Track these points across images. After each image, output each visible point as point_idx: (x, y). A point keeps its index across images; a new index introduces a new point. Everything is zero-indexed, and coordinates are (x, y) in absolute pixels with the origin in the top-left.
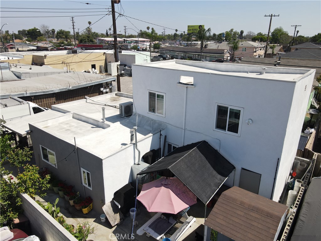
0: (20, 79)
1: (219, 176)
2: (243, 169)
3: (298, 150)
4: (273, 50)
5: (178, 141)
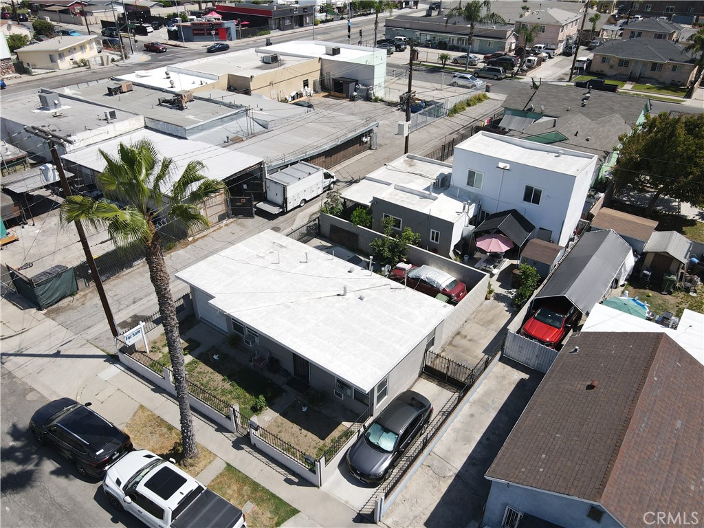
0: (267, 130)
1: (526, 233)
2: (540, 228)
3: (582, 215)
4: (595, 24)
5: (491, 209)
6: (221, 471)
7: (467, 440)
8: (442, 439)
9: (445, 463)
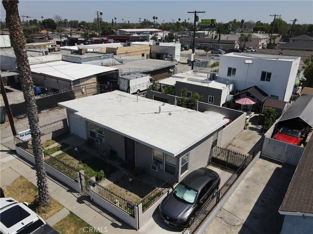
0: (122, 64)
1: (264, 96)
2: (271, 96)
3: (293, 92)
4: (274, 40)
6: (65, 217)
7: (247, 201)
8: (229, 200)
9: (233, 216)
